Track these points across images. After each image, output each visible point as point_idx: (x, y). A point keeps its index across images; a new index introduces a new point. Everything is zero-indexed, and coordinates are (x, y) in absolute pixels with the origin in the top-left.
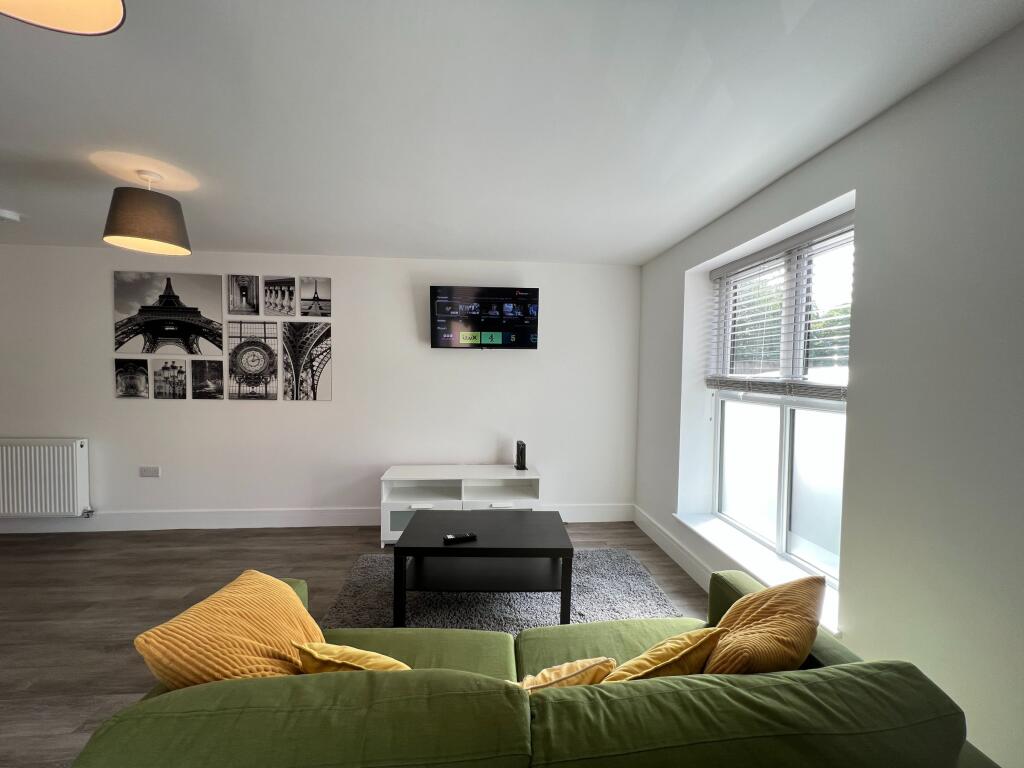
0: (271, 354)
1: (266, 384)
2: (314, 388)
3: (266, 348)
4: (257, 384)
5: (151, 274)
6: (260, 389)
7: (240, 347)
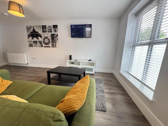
0: (49, 40)
1: (49, 44)
2: (56, 45)
3: (48, 38)
4: (47, 45)
5: (31, 26)
6: (48, 46)
7: (44, 38)
